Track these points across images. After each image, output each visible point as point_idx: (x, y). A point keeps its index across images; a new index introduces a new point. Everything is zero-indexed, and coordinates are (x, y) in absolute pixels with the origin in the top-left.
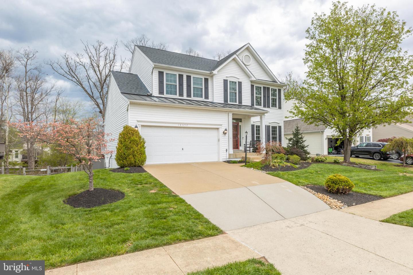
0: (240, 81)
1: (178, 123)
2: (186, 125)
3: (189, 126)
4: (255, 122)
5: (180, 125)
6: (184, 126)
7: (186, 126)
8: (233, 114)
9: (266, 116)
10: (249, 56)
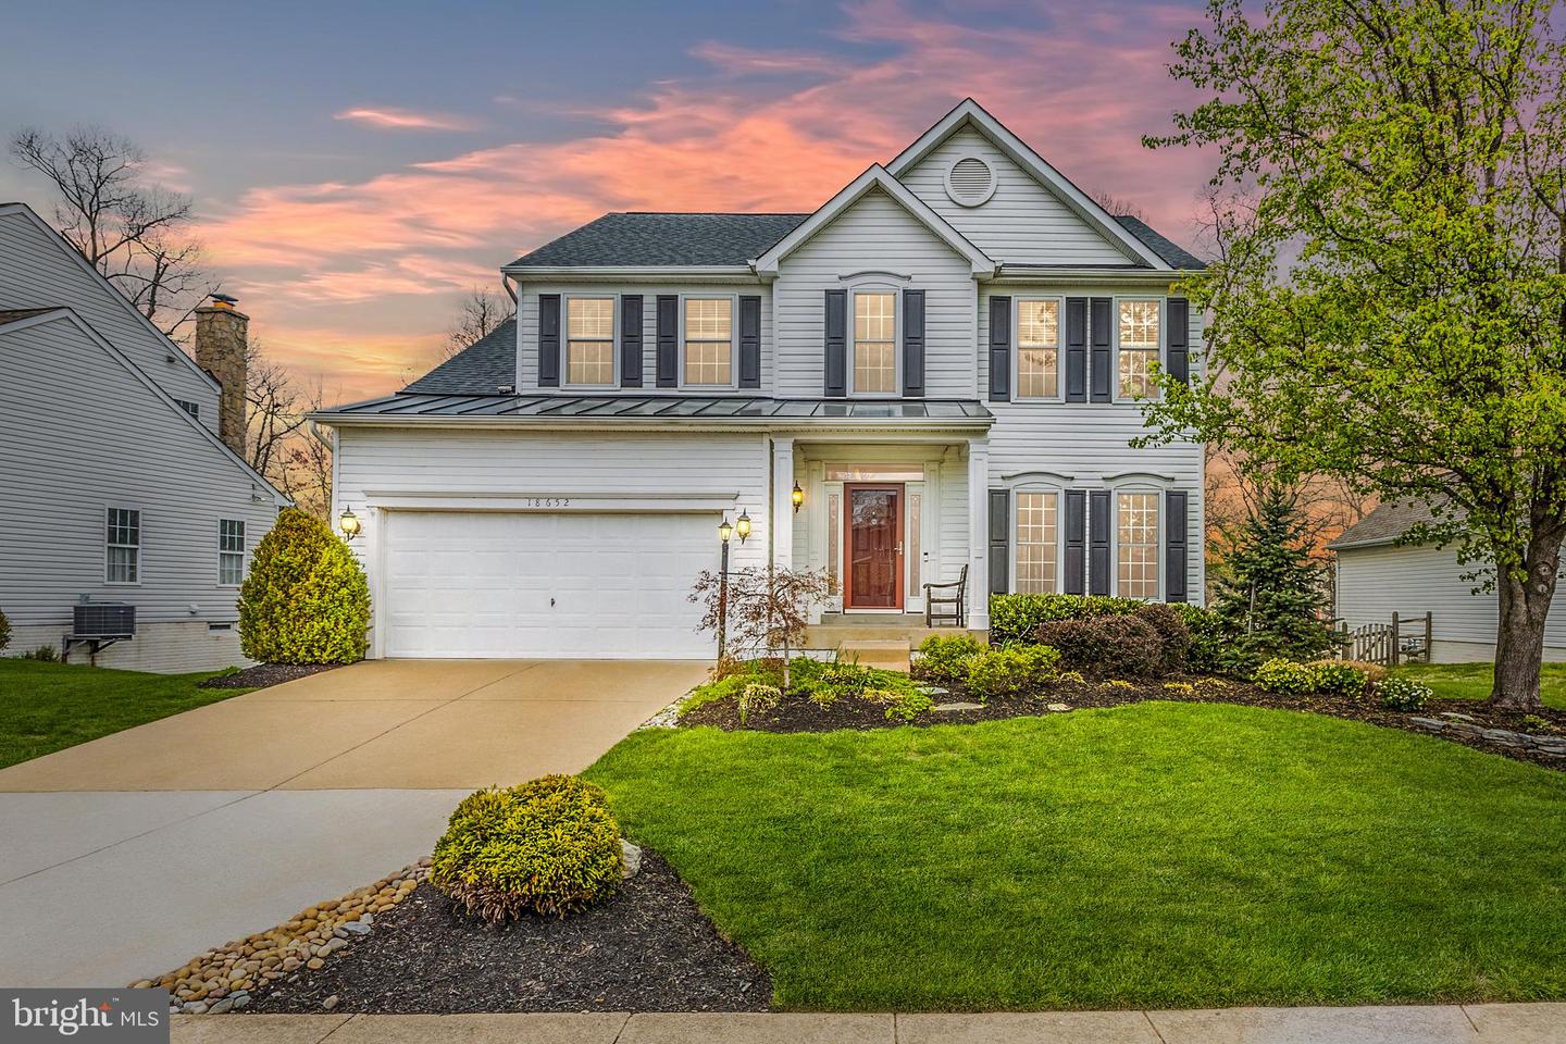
0: (912, 286)
1: (528, 497)
2: (562, 502)
3: (574, 505)
4: (1010, 478)
5: (533, 502)
6: (553, 505)
7: (562, 505)
8: (796, 444)
9: (992, 441)
10: (983, 159)
